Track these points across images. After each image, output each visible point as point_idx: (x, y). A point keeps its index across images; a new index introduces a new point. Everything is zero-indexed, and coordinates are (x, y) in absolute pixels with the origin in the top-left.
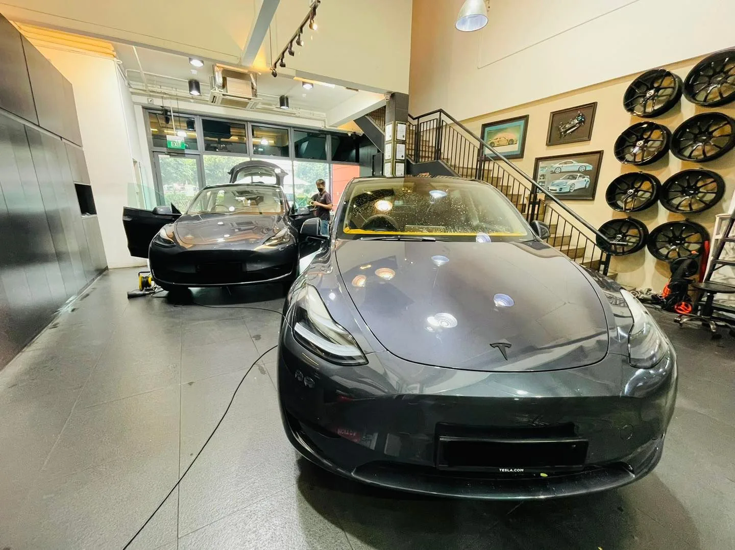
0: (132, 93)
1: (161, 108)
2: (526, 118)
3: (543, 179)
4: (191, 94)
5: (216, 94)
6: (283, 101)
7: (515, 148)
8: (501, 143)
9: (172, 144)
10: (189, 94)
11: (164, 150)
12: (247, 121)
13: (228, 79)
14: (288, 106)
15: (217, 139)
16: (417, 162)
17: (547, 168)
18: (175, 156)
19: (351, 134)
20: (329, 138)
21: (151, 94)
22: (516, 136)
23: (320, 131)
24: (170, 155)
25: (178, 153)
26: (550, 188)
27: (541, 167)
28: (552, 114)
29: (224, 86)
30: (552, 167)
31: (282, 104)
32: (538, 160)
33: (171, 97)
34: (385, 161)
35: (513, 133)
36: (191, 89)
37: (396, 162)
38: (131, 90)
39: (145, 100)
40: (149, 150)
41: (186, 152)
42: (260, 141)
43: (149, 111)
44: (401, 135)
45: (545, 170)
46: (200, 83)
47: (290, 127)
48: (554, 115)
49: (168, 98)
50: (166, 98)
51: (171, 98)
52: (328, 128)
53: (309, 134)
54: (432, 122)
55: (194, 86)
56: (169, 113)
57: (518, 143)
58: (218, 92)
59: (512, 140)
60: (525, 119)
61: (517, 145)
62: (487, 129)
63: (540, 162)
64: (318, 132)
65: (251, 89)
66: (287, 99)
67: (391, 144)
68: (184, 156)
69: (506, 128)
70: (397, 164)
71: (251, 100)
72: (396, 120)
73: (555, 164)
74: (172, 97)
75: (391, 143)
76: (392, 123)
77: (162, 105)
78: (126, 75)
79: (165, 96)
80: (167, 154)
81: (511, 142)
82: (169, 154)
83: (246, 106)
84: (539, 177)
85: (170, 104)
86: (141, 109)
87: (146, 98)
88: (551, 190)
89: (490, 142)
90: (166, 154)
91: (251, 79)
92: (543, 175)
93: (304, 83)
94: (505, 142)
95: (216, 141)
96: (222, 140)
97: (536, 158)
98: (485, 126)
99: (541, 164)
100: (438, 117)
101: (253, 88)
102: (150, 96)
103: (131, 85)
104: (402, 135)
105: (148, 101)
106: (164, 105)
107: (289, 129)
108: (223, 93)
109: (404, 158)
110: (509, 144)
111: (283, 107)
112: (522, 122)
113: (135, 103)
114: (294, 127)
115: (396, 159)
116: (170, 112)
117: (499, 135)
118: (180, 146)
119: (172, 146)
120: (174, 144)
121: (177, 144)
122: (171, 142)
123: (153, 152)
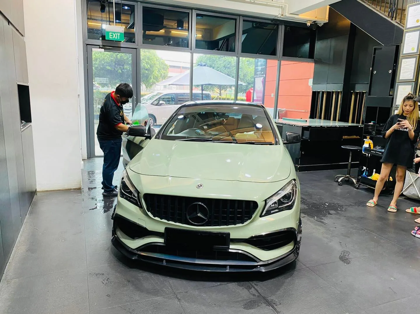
9: (110, 35)
11: (99, 42)
18: (109, 49)
20: (282, 29)
24: (106, 49)
25: (112, 46)
40: (83, 42)
41: (122, 46)
47: (239, 15)
64: (269, 22)
80: (102, 48)
82: (104, 47)
90: (100, 48)
114: (243, 16)
118: (119, 38)
119: (110, 38)
120: (113, 36)
121: (115, 36)
122: (110, 33)
123: (87, 44)
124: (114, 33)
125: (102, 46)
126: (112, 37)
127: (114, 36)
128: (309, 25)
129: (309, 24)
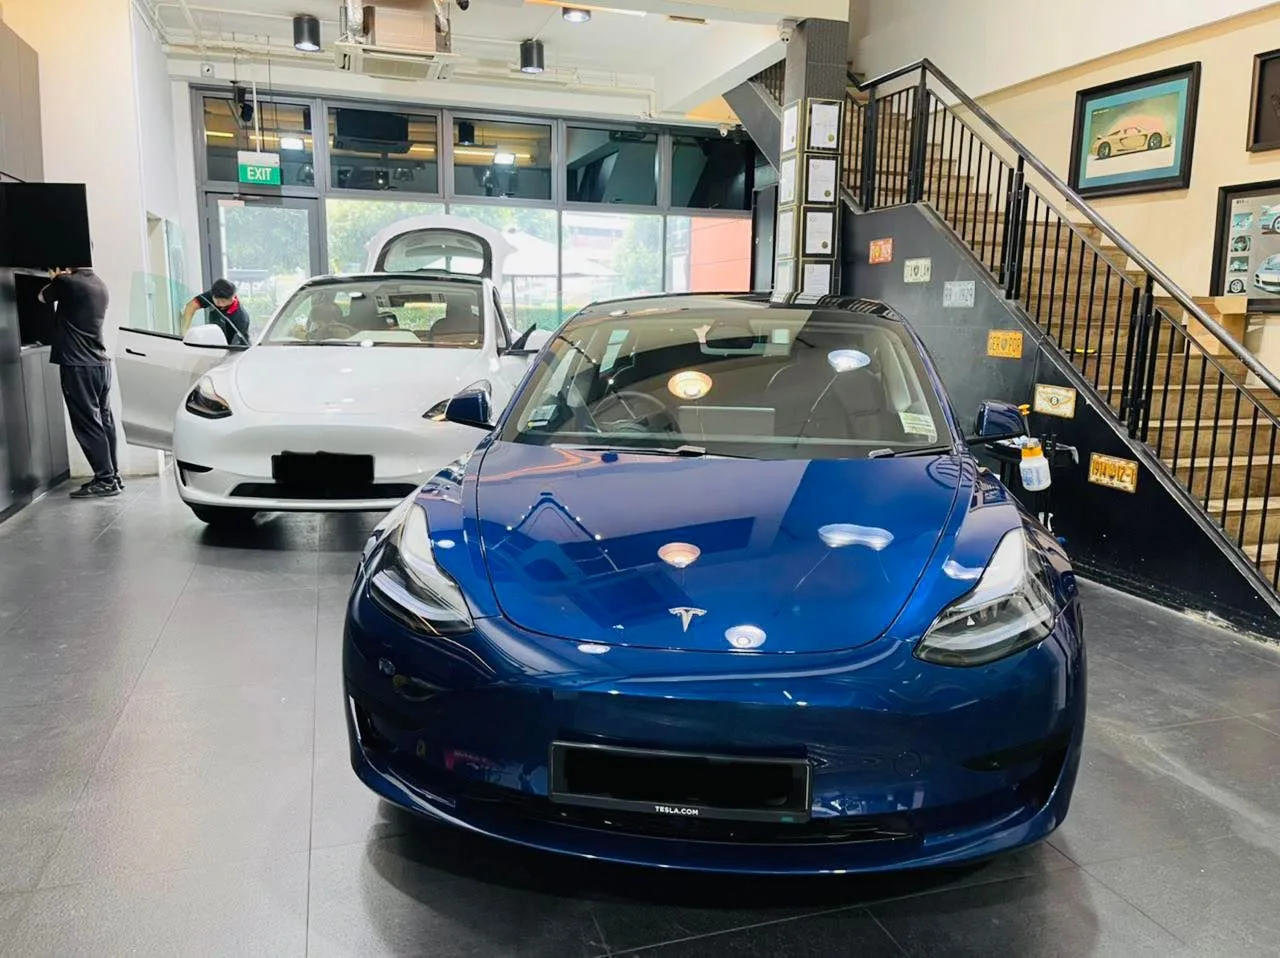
0: (169, 56)
1: (232, 84)
2: (1192, 71)
3: (1244, 249)
4: (298, 49)
5: (347, 49)
6: (531, 53)
7: (1166, 159)
8: (1129, 144)
9: (249, 173)
10: (294, 50)
11: (232, 187)
12: (441, 109)
13: (379, 10)
14: (541, 65)
15: (379, 155)
16: (866, 210)
17: (1251, 218)
18: (256, 201)
19: (729, 131)
20: (665, 143)
21: (209, 53)
22: (1170, 124)
23: (639, 125)
24: (246, 201)
25: (261, 194)
26: (1264, 277)
27: (1236, 215)
28: (1258, 61)
29: (367, 28)
30: (1265, 213)
31: (526, 61)
32: (1228, 193)
33: (255, 57)
34: (780, 208)
35: (1160, 114)
36: (298, 39)
37: (807, 210)
38: (167, 49)
39: (195, 71)
40: (197, 188)
41: (284, 193)
42: (492, 154)
43: (203, 93)
44: (824, 134)
45: (1247, 223)
46: (321, 22)
47: (556, 118)
48: (1263, 64)
49: (247, 62)
50: (242, 62)
51: (255, 61)
52: (659, 117)
53: (613, 134)
54: (904, 94)
55: (306, 34)
56: (247, 97)
57: (1174, 141)
58: (353, 44)
59: (1157, 135)
60: (1190, 74)
61: (1172, 149)
62: (1091, 105)
63: (1234, 201)
64: (634, 129)
65: (434, 32)
66: (540, 46)
67: (793, 161)
68: (281, 204)
69: (1141, 103)
70: (809, 214)
71: (435, 59)
72: (808, 94)
73: (1272, 205)
74: (258, 57)
75: (795, 157)
76: (797, 104)
77: (233, 79)
78: (156, 17)
79: (239, 56)
80: (240, 199)
81: (1155, 141)
82: (242, 196)
83: (426, 73)
84: (1231, 244)
85: (252, 76)
86: (186, 90)
87: (199, 63)
88: (1264, 282)
89: (1101, 142)
90: (235, 198)
91: (434, 8)
92: (1242, 239)
93: (566, 10)
94: (1142, 143)
95: (378, 159)
96: (391, 155)
97: (1221, 188)
98: (1085, 95)
99: (1237, 206)
100: (917, 82)
101: (438, 29)
102: (208, 59)
103: (167, 37)
104: (828, 134)
105: (202, 72)
106: (238, 79)
107: (553, 123)
108: (366, 47)
109: (831, 199)
110: (1150, 148)
111: (530, 70)
112: (1182, 85)
113: (173, 78)
114: (565, 119)
115: (807, 202)
116: (252, 93)
117: (1123, 122)
118: (268, 178)
119: (249, 177)
120: (256, 174)
121: (261, 173)
122: (249, 169)
123: (206, 193)
124: (258, 167)
125: (237, 195)
126: (254, 175)
127: (258, 175)
128: (726, 134)
129: (724, 132)
